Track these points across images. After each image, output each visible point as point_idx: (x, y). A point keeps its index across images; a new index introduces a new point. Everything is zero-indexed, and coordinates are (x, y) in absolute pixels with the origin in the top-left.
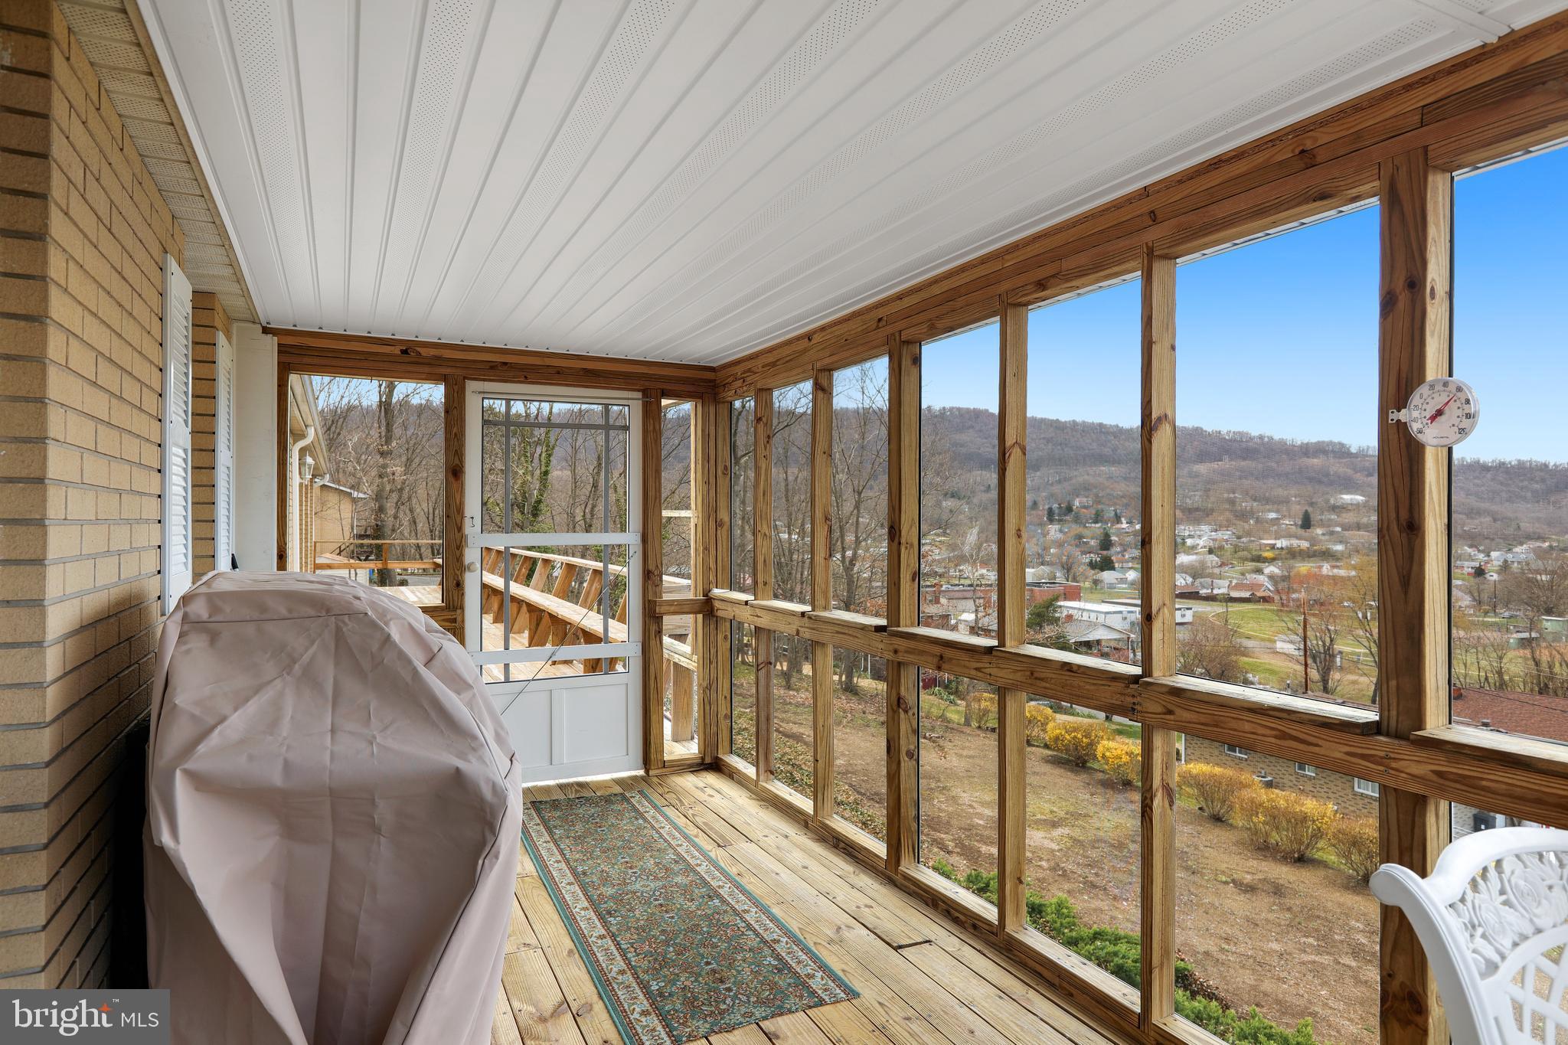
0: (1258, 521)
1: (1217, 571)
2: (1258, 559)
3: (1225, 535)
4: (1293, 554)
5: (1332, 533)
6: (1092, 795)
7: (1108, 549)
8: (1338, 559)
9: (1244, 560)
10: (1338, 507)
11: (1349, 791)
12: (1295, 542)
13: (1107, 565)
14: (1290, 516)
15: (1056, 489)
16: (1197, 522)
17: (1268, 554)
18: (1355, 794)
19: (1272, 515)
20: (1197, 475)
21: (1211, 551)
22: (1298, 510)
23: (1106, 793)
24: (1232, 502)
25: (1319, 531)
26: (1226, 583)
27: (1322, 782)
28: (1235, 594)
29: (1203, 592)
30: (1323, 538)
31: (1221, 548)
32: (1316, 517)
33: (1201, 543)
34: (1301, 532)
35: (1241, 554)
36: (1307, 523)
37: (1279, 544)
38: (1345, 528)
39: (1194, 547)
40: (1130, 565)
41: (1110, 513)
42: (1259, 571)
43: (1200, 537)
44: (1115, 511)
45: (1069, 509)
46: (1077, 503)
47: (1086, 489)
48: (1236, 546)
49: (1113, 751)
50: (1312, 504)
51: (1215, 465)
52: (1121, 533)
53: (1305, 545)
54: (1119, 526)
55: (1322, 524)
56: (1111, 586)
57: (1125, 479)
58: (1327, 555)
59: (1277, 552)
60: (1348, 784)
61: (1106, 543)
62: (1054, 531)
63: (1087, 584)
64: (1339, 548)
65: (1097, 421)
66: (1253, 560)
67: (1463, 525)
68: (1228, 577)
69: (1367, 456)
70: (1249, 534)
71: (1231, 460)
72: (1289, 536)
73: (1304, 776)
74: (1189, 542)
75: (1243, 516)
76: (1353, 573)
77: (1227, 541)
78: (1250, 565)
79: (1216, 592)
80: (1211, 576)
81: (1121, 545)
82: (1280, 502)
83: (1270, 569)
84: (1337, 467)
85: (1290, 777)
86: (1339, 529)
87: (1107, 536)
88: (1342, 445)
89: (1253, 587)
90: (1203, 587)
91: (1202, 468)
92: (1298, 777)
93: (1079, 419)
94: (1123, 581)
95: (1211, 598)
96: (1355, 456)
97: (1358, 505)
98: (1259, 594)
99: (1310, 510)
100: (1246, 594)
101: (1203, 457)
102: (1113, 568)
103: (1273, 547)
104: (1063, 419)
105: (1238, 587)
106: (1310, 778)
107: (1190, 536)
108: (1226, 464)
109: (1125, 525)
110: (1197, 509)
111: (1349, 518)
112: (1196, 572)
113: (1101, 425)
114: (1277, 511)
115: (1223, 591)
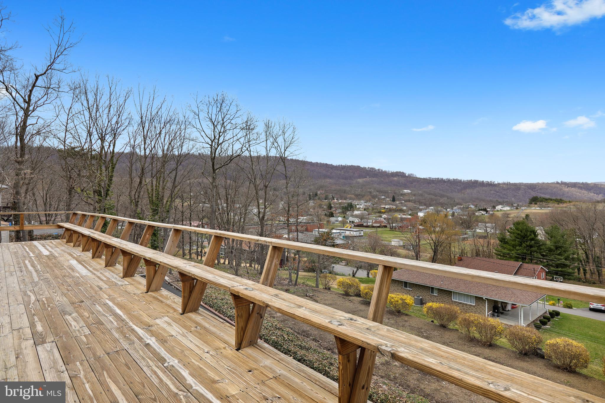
0: (379, 199)
1: (367, 216)
2: (380, 212)
3: (369, 204)
4: (390, 210)
5: (402, 203)
6: (389, 319)
7: (330, 209)
8: (404, 212)
9: (376, 212)
10: (403, 194)
11: (450, 301)
12: (391, 206)
13: (332, 215)
14: (389, 198)
15: (312, 187)
16: (360, 199)
17: (383, 211)
18: (452, 301)
19: (383, 197)
20: (358, 183)
21: (365, 210)
22: (391, 195)
23: (394, 318)
24: (370, 192)
25: (398, 202)
26: (371, 221)
27: (440, 298)
28: (375, 225)
29: (365, 224)
30: (399, 205)
31: (368, 208)
32: (396, 198)
33: (362, 207)
34: (392, 203)
35: (375, 210)
36: (394, 200)
37: (387, 207)
38: (406, 201)
39: (359, 208)
40: (338, 215)
41: (330, 196)
42: (381, 217)
43: (361, 205)
44: (332, 195)
45: (316, 195)
46: (319, 193)
47: (322, 187)
48: (373, 208)
49: (394, 298)
50: (395, 193)
51: (364, 179)
52: (334, 203)
53: (394, 207)
54: (334, 201)
55: (399, 200)
56: (334, 223)
57: (335, 184)
58: (401, 211)
59: (386, 210)
60: (450, 298)
61: (330, 207)
62: (311, 203)
63: (325, 222)
64: (405, 208)
65: (325, 162)
66: (378, 213)
67: (440, 200)
68: (371, 219)
69: (411, 177)
70: (376, 203)
71: (369, 178)
72: (389, 204)
73: (433, 296)
74: (358, 206)
75: (374, 197)
76: (409, 217)
77: (370, 206)
78: (378, 214)
79: (369, 224)
80: (366, 218)
81: (335, 208)
82: (385, 193)
83: (384, 216)
84: (402, 180)
85: (428, 297)
86: (403, 202)
87: (330, 204)
88: (403, 173)
89: (380, 222)
90: (364, 223)
91: (360, 180)
92: (431, 296)
93: (319, 162)
94: (337, 221)
95: (367, 227)
96: (407, 177)
97: (409, 194)
98: (383, 225)
99: (395, 195)
100: (378, 225)
101: (360, 177)
102: (333, 216)
103: (384, 208)
104: (313, 162)
105: (376, 222)
106: (436, 296)
107: (358, 204)
108: (368, 179)
109: (336, 201)
110: (359, 195)
111: (406, 198)
112: (361, 217)
113: (326, 164)
114: (384, 196)
115: (371, 224)
